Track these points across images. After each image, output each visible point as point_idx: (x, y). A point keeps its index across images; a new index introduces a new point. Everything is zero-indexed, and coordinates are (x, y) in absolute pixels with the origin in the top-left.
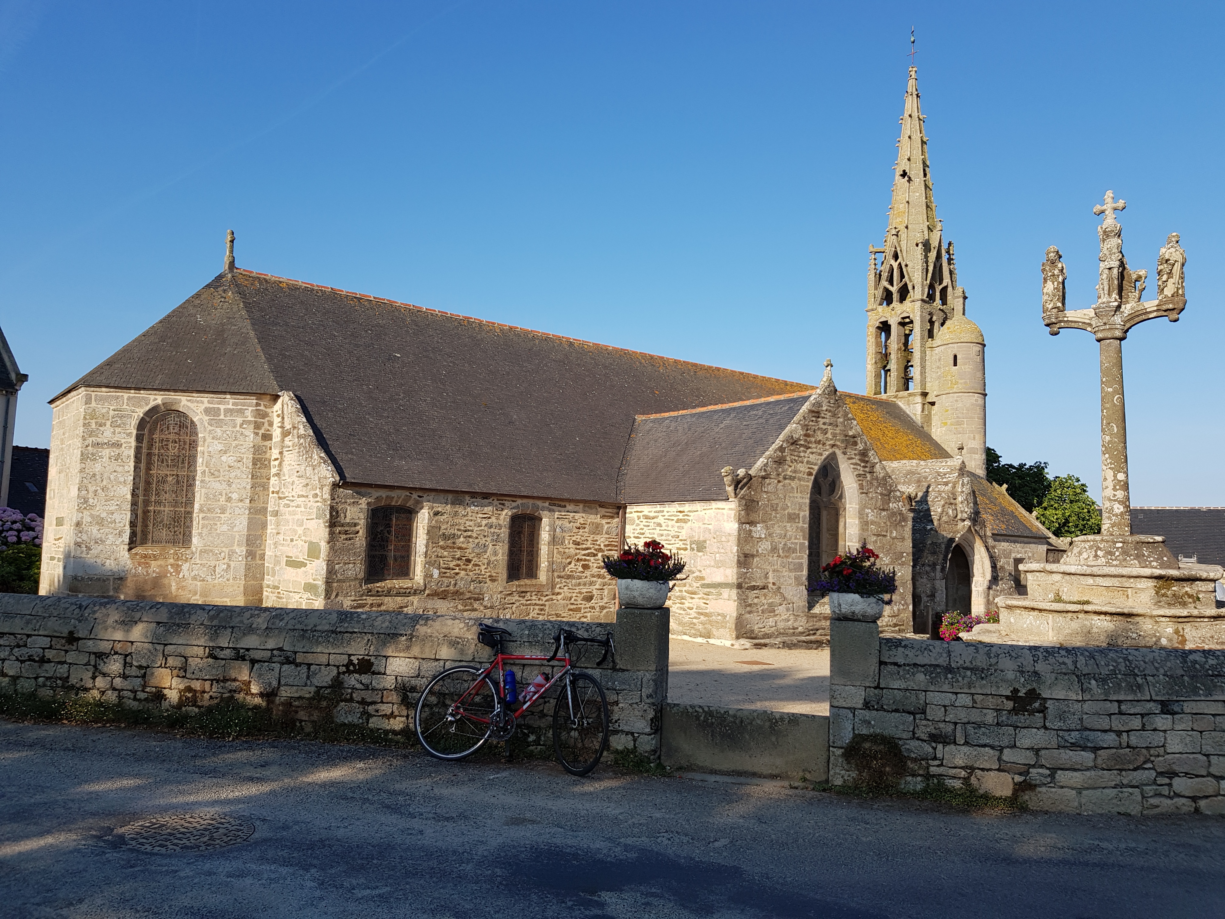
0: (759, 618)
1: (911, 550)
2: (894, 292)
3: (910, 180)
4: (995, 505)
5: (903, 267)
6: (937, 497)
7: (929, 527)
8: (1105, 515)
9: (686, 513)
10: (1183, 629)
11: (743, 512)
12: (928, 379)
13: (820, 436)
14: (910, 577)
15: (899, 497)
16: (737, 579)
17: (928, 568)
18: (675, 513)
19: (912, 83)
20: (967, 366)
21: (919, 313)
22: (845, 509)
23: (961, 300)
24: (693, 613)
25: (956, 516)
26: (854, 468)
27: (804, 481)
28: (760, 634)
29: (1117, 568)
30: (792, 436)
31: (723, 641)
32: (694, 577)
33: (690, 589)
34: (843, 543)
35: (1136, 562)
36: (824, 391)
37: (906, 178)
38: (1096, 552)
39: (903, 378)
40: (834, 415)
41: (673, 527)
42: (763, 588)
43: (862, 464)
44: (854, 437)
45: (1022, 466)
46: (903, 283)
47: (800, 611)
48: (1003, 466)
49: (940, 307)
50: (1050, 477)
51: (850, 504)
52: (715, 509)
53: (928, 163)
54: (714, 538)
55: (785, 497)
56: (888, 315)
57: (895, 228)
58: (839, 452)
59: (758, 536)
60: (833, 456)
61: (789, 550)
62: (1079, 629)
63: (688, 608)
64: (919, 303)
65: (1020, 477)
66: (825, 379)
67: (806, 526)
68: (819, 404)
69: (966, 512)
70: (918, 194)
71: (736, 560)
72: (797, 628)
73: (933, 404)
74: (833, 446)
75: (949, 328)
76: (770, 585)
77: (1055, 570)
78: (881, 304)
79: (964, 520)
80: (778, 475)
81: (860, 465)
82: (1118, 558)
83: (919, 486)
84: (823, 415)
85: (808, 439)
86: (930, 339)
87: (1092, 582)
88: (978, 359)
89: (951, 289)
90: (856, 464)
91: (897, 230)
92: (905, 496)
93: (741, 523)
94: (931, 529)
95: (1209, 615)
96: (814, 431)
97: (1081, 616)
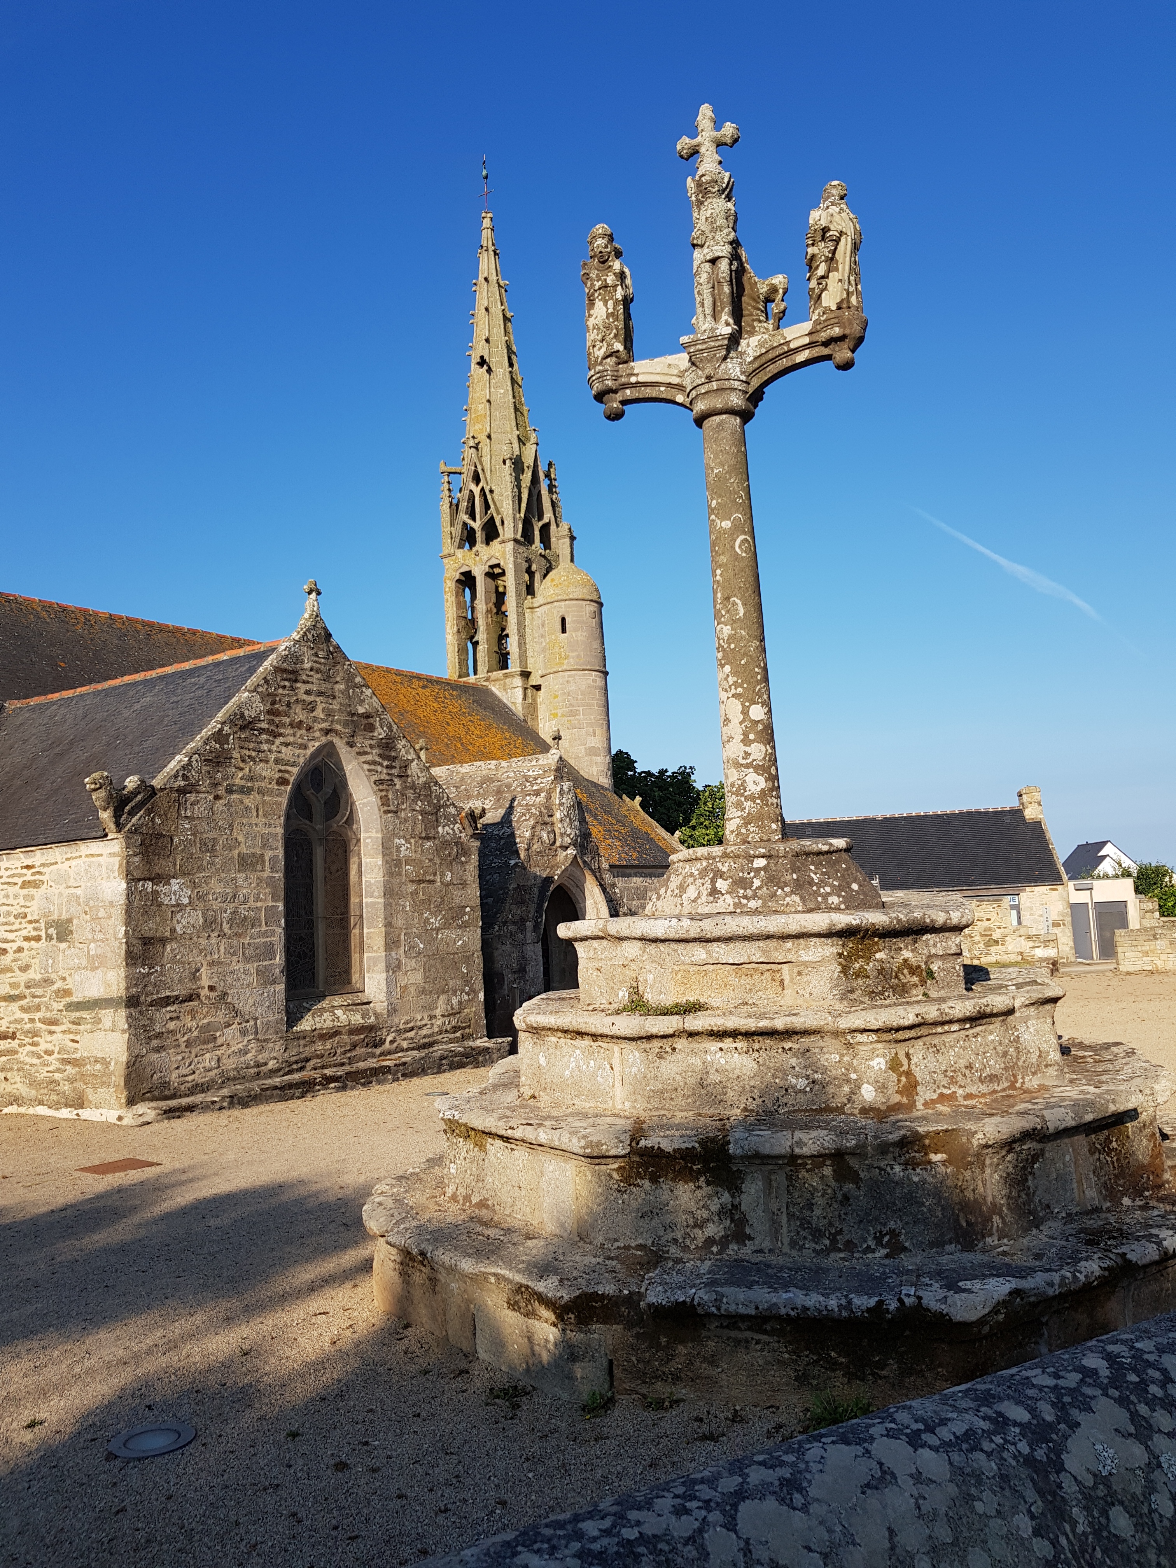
0: (179, 1057)
1: (478, 901)
2: (476, 529)
3: (489, 371)
4: (624, 825)
5: (487, 493)
6: (524, 815)
7: (512, 862)
8: (730, 799)
9: (37, 870)
10: (908, 1055)
11: (136, 859)
12: (529, 653)
13: (300, 714)
14: (478, 944)
15: (454, 816)
16: (127, 989)
17: (511, 928)
18: (19, 871)
19: (487, 235)
20: (579, 633)
21: (512, 559)
22: (359, 840)
23: (568, 540)
24: (53, 1061)
25: (554, 842)
26: (369, 770)
27: (270, 796)
28: (182, 1087)
29: (755, 919)
30: (242, 715)
31: (103, 1111)
32: (55, 992)
33: (48, 1015)
34: (357, 900)
35: (797, 898)
36: (305, 634)
37: (485, 367)
38: (713, 881)
39: (496, 652)
40: (327, 678)
41: (16, 896)
42: (190, 998)
43: (385, 763)
44: (367, 716)
45: (663, 772)
46: (488, 516)
47: (271, 1031)
48: (640, 774)
49: (541, 551)
50: (699, 786)
51: (366, 831)
52: (87, 856)
53: (514, 348)
54: (86, 913)
55: (231, 825)
56: (470, 562)
57: (473, 437)
58: (340, 744)
59: (173, 902)
60: (329, 750)
61: (241, 923)
62: (678, 1077)
63: (46, 1052)
64: (511, 545)
65: (660, 788)
66: (306, 616)
67: (279, 875)
68: (293, 657)
69: (569, 835)
70: (502, 391)
71: (123, 952)
72: (266, 1064)
73: (538, 688)
74: (327, 732)
75: (552, 580)
76: (204, 992)
77: (626, 933)
78: (461, 547)
79: (567, 848)
80: (216, 785)
81: (381, 765)
82: (760, 893)
83: (499, 800)
84: (304, 677)
85: (277, 720)
86: (529, 597)
87: (704, 956)
88: (594, 623)
89: (555, 527)
90: (374, 763)
91: (476, 441)
92: (463, 814)
93: (132, 878)
94: (516, 864)
95: (961, 1016)
96: (288, 705)
97: (681, 1044)
